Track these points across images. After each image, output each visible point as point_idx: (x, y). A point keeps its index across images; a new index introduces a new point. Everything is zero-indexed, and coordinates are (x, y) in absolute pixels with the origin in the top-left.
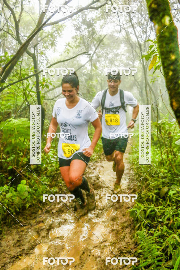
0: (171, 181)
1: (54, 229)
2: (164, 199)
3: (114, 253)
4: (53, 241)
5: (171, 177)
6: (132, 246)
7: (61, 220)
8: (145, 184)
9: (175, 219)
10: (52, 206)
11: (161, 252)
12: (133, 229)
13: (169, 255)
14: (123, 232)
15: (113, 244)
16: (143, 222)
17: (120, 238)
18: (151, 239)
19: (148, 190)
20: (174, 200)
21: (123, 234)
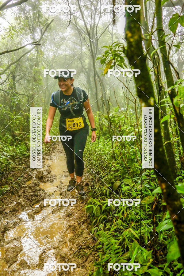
0: (123, 175)
1: (10, 231)
2: (117, 192)
3: (73, 249)
4: (10, 244)
5: (122, 170)
6: (90, 241)
7: (16, 220)
8: (97, 177)
9: (128, 213)
10: (4, 206)
11: (118, 245)
12: (89, 224)
13: (125, 247)
14: (81, 228)
15: (72, 240)
16: (100, 217)
17: (78, 234)
18: (109, 234)
19: (100, 183)
20: (126, 194)
21: (80, 230)
